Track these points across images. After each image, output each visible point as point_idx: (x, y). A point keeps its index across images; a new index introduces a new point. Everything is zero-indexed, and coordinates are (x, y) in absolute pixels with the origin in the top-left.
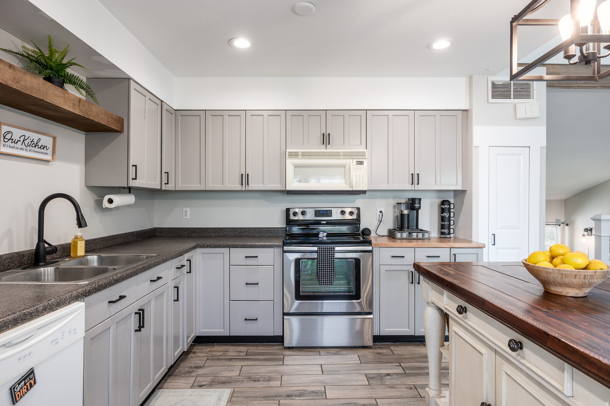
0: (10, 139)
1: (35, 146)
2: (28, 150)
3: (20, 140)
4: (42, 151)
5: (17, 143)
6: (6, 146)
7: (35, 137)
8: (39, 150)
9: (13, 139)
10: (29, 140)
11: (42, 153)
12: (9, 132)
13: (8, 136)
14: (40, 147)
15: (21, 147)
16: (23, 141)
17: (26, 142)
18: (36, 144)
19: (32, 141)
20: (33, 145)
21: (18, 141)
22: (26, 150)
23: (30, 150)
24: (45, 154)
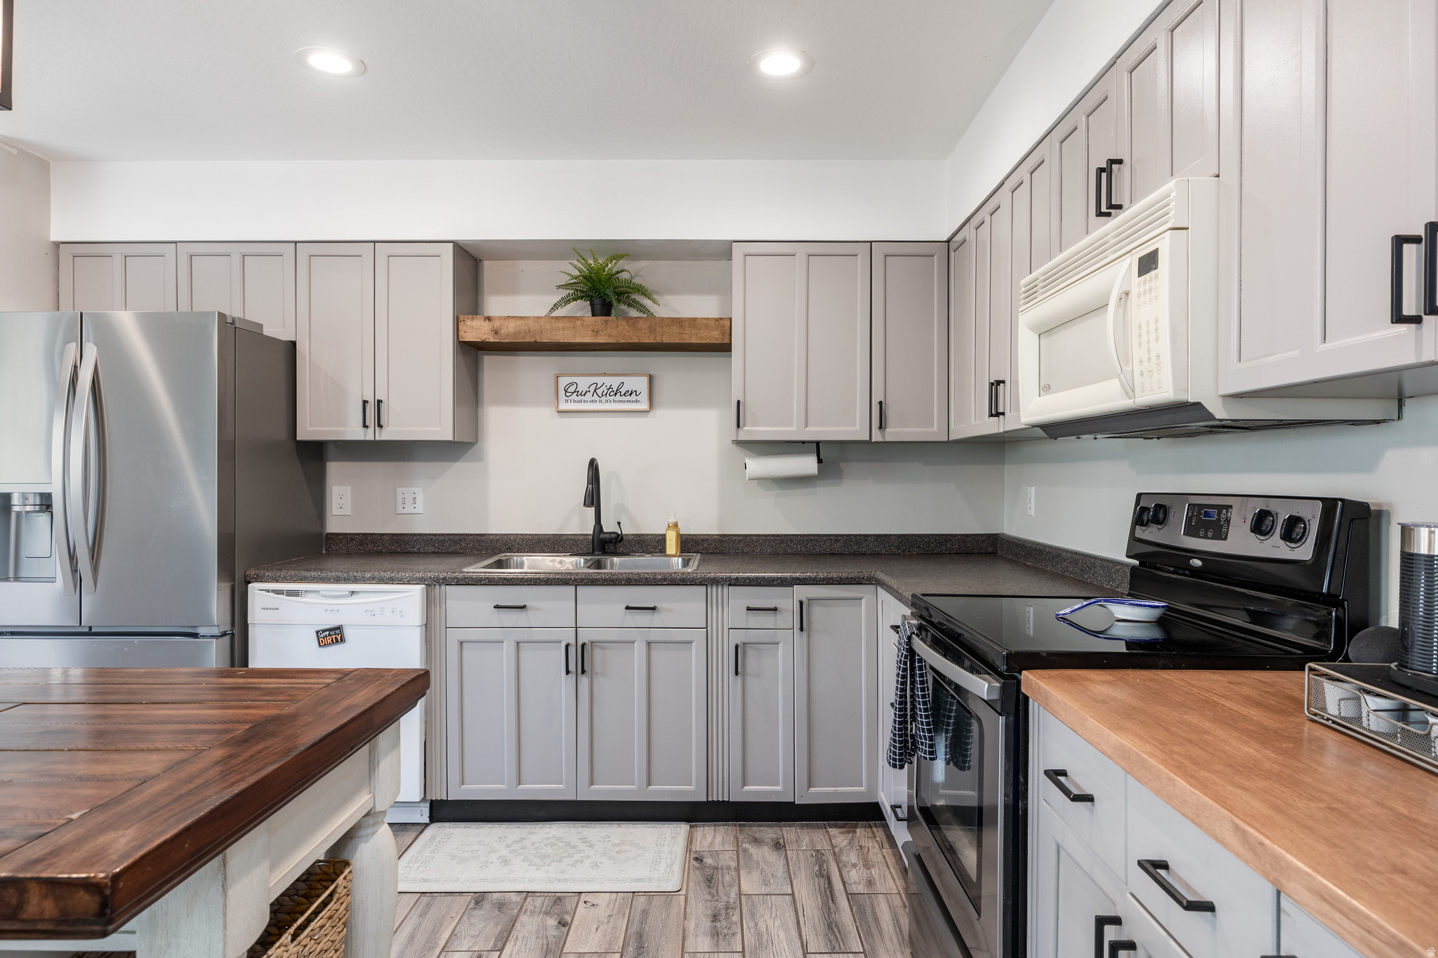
0: (575, 392)
1: (616, 394)
2: (604, 401)
3: (589, 391)
4: (628, 398)
5: (585, 395)
6: (569, 401)
7: (614, 382)
8: (623, 398)
9: (578, 392)
10: (604, 388)
11: (628, 401)
12: (572, 384)
13: (572, 389)
14: (624, 394)
15: (593, 398)
16: (595, 391)
17: (599, 391)
18: (617, 390)
19: (610, 388)
20: (612, 394)
21: (586, 392)
22: (601, 401)
23: (607, 401)
24: (633, 402)
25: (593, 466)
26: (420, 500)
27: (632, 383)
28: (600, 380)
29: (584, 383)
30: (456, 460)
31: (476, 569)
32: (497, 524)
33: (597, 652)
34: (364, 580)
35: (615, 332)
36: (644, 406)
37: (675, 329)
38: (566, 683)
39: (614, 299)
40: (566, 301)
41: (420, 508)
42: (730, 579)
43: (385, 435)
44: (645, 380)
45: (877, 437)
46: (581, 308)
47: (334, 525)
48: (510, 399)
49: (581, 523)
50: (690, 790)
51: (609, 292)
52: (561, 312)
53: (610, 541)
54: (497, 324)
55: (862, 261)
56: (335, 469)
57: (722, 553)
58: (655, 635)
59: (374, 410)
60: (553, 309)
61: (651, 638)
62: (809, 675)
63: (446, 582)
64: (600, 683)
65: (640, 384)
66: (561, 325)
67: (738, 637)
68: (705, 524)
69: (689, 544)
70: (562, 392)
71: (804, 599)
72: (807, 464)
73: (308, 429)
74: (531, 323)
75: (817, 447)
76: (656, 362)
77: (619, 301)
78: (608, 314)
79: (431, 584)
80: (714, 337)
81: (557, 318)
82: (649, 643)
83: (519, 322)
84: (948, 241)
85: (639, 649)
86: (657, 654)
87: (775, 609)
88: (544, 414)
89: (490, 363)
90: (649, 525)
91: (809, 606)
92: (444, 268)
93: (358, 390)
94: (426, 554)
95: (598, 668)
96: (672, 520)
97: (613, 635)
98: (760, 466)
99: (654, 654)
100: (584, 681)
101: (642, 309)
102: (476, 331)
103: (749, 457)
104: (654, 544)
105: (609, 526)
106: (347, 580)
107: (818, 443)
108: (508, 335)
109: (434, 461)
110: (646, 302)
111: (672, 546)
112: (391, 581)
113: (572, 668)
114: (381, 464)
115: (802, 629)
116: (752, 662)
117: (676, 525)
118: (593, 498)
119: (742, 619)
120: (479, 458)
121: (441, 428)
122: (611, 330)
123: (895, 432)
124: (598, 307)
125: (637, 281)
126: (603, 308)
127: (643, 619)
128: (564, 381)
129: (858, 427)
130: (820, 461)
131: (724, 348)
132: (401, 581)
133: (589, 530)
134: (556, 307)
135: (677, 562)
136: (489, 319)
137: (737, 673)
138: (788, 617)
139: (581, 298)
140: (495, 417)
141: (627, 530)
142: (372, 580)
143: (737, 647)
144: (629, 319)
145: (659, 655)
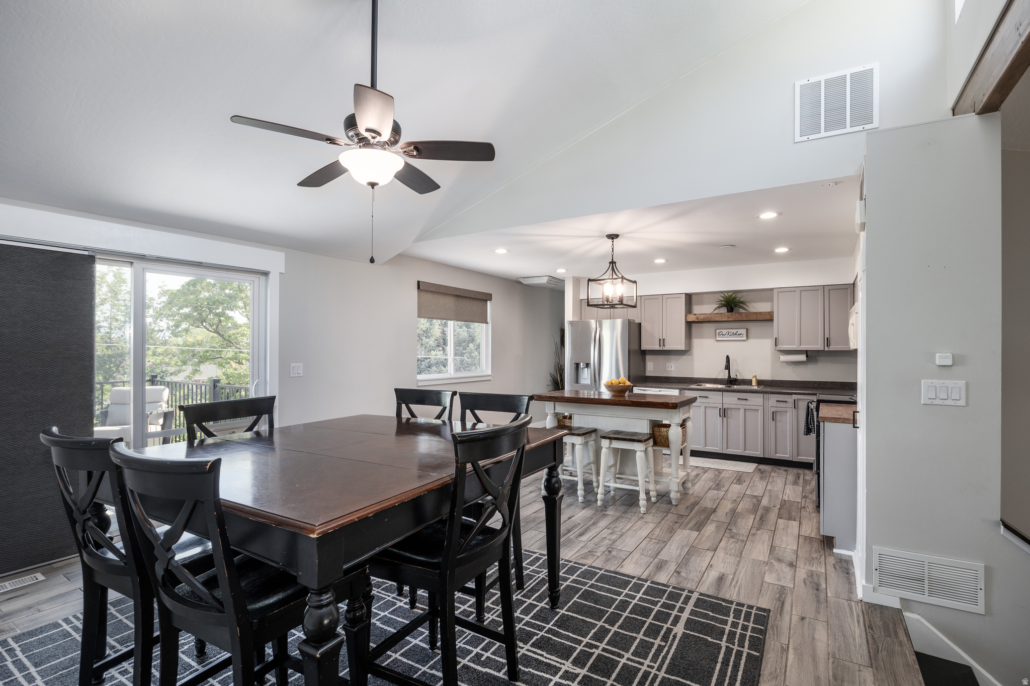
7: (735, 331)
13: (721, 333)
17: (730, 334)
25: (728, 357)
26: (673, 367)
27: (740, 331)
28: (730, 331)
29: (724, 331)
30: (684, 355)
31: (693, 386)
32: (696, 375)
33: (729, 411)
34: (663, 388)
35: (735, 317)
36: (745, 338)
37: (755, 316)
38: (719, 419)
39: (733, 306)
40: (719, 307)
41: (673, 369)
42: (771, 392)
43: (665, 348)
44: (745, 330)
45: (826, 349)
46: (724, 310)
47: (648, 374)
48: (701, 337)
49: (724, 375)
50: (758, 453)
51: (733, 305)
52: (716, 312)
53: (733, 381)
54: (698, 316)
55: (820, 293)
56: (648, 357)
57: (773, 386)
58: (747, 407)
59: (662, 342)
60: (714, 310)
61: (745, 408)
62: (798, 422)
63: (685, 389)
64: (730, 420)
65: (744, 331)
66: (717, 316)
67: (774, 409)
68: (767, 376)
69: (760, 383)
70: (717, 334)
71: (796, 399)
72: (803, 358)
73: (644, 347)
74: (708, 315)
75: (806, 352)
76: (749, 325)
77: (736, 307)
78: (733, 312)
79: (681, 389)
80: (768, 317)
81: (716, 314)
82: (745, 410)
83: (704, 315)
84: (854, 284)
85: (742, 411)
86: (708, 410)
87: (786, 401)
88: (712, 341)
89: (693, 325)
90: (747, 376)
91: (797, 401)
92: (682, 301)
93: (658, 336)
94: (675, 383)
95: (729, 416)
96: (754, 375)
97: (734, 406)
98: (784, 358)
99: (707, 410)
100: (725, 419)
101: (744, 309)
102: (691, 318)
103: (782, 355)
104: (749, 382)
105: (733, 376)
106: (658, 388)
107: (807, 351)
108: (701, 319)
109: (678, 355)
110: (745, 306)
111: (754, 383)
112: (670, 388)
113: (721, 415)
114: (661, 356)
115: (795, 408)
116: (778, 417)
117: (756, 376)
118: (728, 367)
119: (775, 404)
120: (691, 354)
121: (682, 347)
122: (733, 316)
123: (832, 348)
124: (729, 309)
125: (742, 300)
126: (730, 310)
127: (743, 402)
128: (718, 331)
129: (819, 346)
130: (807, 356)
131: (772, 320)
132: (673, 388)
133: (727, 377)
134: (715, 309)
135: (756, 388)
136: (695, 314)
137: (773, 420)
138: (791, 405)
139: (724, 306)
140: (696, 342)
141: (739, 378)
142: (665, 388)
143: (773, 412)
144: (739, 313)
145: (748, 414)
